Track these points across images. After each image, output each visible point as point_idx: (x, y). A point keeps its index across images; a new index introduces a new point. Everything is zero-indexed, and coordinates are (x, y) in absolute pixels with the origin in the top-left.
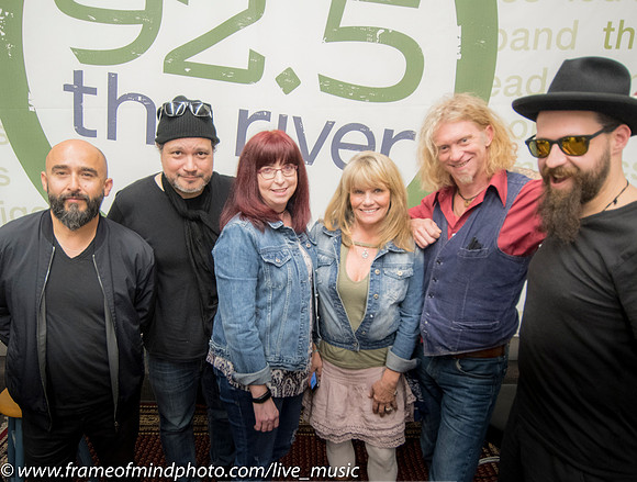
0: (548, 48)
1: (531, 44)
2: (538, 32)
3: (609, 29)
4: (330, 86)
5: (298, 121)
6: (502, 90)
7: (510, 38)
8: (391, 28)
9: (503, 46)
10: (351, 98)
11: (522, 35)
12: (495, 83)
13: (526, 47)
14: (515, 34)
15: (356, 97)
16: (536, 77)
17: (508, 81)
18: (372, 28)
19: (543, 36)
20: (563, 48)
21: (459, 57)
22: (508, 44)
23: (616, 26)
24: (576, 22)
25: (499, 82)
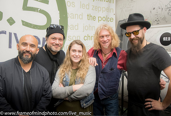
0: (78, 18)
1: (74, 17)
2: (75, 15)
3: (88, 16)
4: (25, 24)
5: (15, 34)
6: (70, 28)
7: (70, 15)
8: (42, 9)
9: (69, 17)
10: (32, 28)
11: (72, 15)
12: (68, 26)
13: (73, 18)
14: (71, 14)
15: (34, 28)
16: (76, 25)
17: (71, 26)
18: (37, 8)
19: (76, 16)
20: (81, 19)
21: (60, 19)
22: (70, 17)
23: (89, 15)
24: (82, 13)
25: (69, 26)
